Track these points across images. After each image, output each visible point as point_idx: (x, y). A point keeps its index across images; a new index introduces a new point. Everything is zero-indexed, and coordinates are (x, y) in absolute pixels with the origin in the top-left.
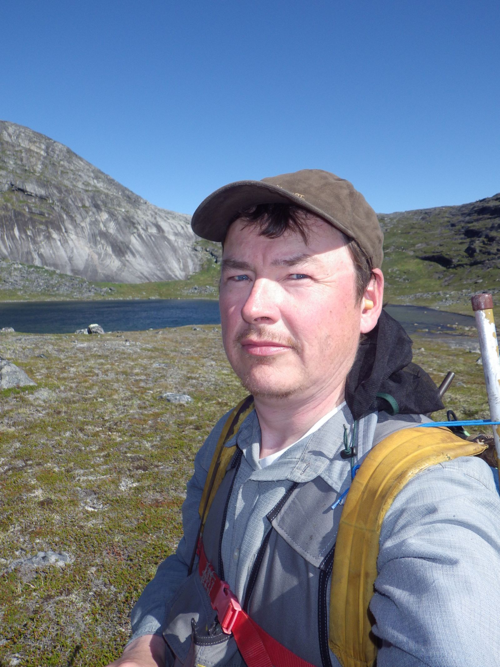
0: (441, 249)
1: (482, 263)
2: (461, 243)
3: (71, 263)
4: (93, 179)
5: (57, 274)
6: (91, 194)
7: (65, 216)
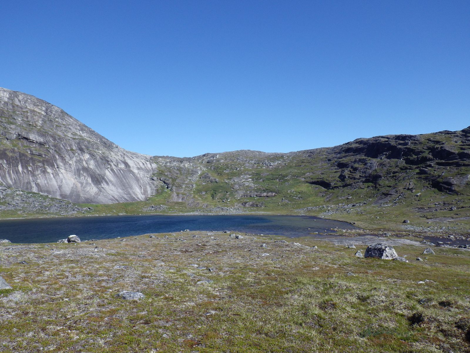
0: (323, 176)
1: (350, 185)
2: (336, 172)
3: (60, 190)
4: (79, 131)
5: (49, 198)
6: (77, 141)
7: (57, 157)
